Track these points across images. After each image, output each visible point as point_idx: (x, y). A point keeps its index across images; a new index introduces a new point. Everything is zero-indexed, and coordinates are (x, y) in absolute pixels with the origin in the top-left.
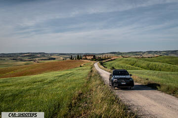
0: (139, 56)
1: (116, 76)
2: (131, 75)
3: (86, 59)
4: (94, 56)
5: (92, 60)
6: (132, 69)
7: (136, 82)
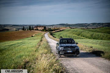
0: (84, 28)
1: (62, 45)
2: (77, 43)
3: (37, 30)
4: (45, 27)
5: (43, 30)
6: (78, 39)
7: (82, 49)
